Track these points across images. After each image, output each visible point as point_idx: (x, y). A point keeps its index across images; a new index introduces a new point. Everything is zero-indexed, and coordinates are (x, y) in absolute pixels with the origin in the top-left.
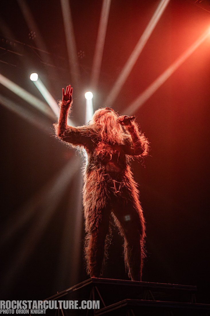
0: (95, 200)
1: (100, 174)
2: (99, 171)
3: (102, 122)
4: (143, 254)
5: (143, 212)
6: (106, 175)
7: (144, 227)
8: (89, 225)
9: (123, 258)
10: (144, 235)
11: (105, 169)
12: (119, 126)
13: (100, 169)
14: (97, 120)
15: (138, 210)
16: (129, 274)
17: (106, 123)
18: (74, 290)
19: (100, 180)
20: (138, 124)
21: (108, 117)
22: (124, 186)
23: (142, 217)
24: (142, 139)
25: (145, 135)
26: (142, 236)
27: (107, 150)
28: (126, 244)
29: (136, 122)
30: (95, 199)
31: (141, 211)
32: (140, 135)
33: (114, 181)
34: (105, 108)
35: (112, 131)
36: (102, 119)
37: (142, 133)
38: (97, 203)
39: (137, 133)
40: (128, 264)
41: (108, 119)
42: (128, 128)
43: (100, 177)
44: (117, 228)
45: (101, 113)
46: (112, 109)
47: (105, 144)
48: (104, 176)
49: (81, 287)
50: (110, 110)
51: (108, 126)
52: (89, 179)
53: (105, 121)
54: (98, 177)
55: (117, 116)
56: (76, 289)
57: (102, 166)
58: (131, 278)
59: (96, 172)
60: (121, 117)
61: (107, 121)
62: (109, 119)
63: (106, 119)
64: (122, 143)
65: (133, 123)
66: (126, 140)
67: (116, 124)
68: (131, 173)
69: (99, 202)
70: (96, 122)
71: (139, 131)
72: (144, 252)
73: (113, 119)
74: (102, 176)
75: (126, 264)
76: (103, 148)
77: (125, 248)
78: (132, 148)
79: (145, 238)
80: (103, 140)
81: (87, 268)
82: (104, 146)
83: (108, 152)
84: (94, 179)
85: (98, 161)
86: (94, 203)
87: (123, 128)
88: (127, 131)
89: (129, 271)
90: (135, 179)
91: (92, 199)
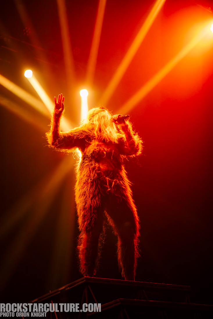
0: (90, 199)
1: (93, 171)
2: (92, 168)
3: (95, 121)
4: (137, 254)
5: (137, 211)
6: (99, 172)
7: (138, 225)
8: (84, 224)
9: (117, 258)
10: (138, 234)
11: (98, 166)
12: (113, 125)
13: (93, 166)
14: (91, 119)
15: (132, 208)
16: (122, 273)
17: (99, 122)
18: (66, 289)
19: (93, 177)
20: (132, 123)
21: (102, 116)
22: (118, 183)
23: (136, 216)
24: (136, 139)
25: (139, 135)
26: (136, 235)
27: (101, 148)
28: (119, 243)
29: (130, 121)
30: (89, 197)
31: (135, 209)
32: (134, 135)
33: (107, 178)
34: (99, 107)
35: (106, 129)
36: (96, 118)
37: (136, 132)
38: (91, 202)
39: (131, 132)
40: (121, 263)
41: (101, 118)
42: (122, 127)
43: (93, 174)
44: (111, 227)
45: (95, 112)
46: (106, 108)
47: (99, 142)
48: (97, 173)
49: (73, 287)
50: (104, 109)
51: (102, 125)
52: (82, 176)
53: (99, 120)
54: (92, 173)
55: (111, 115)
56: (69, 288)
57: (96, 164)
58: (124, 278)
59: (90, 168)
60: (116, 116)
61: (101, 120)
62: (103, 118)
63: (100, 117)
64: (116, 142)
65: (127, 122)
66: (120, 140)
67: (110, 124)
68: (126, 171)
69: (93, 200)
70: (90, 120)
71: (133, 130)
72: (138, 251)
73: (106, 117)
74: (95, 173)
75: (120, 263)
76: (97, 146)
77: (118, 247)
78: (125, 147)
79: (139, 237)
80: (97, 139)
81: (80, 267)
82: (98, 144)
83: (102, 149)
84: (87, 176)
85: (91, 158)
86: (89, 202)
87: (117, 127)
88: (121, 131)
89: (123, 270)
90: (129, 178)
91: (86, 197)
